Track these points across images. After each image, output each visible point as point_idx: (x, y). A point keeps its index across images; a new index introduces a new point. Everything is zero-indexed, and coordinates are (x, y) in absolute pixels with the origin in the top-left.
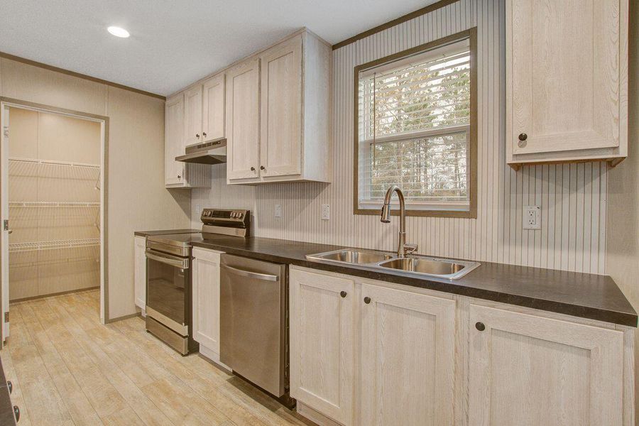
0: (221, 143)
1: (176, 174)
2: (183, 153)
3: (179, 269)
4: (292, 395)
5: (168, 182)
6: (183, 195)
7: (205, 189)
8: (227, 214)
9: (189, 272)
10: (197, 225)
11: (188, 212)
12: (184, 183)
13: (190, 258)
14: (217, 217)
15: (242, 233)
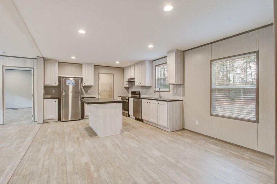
0: (134, 78)
1: (126, 84)
2: (127, 80)
3: (126, 102)
4: (142, 119)
5: (124, 86)
6: (127, 88)
7: (132, 87)
8: (135, 92)
9: (128, 102)
10: (130, 95)
11: (128, 92)
12: (127, 86)
13: (129, 100)
14: (134, 93)
15: (138, 96)
